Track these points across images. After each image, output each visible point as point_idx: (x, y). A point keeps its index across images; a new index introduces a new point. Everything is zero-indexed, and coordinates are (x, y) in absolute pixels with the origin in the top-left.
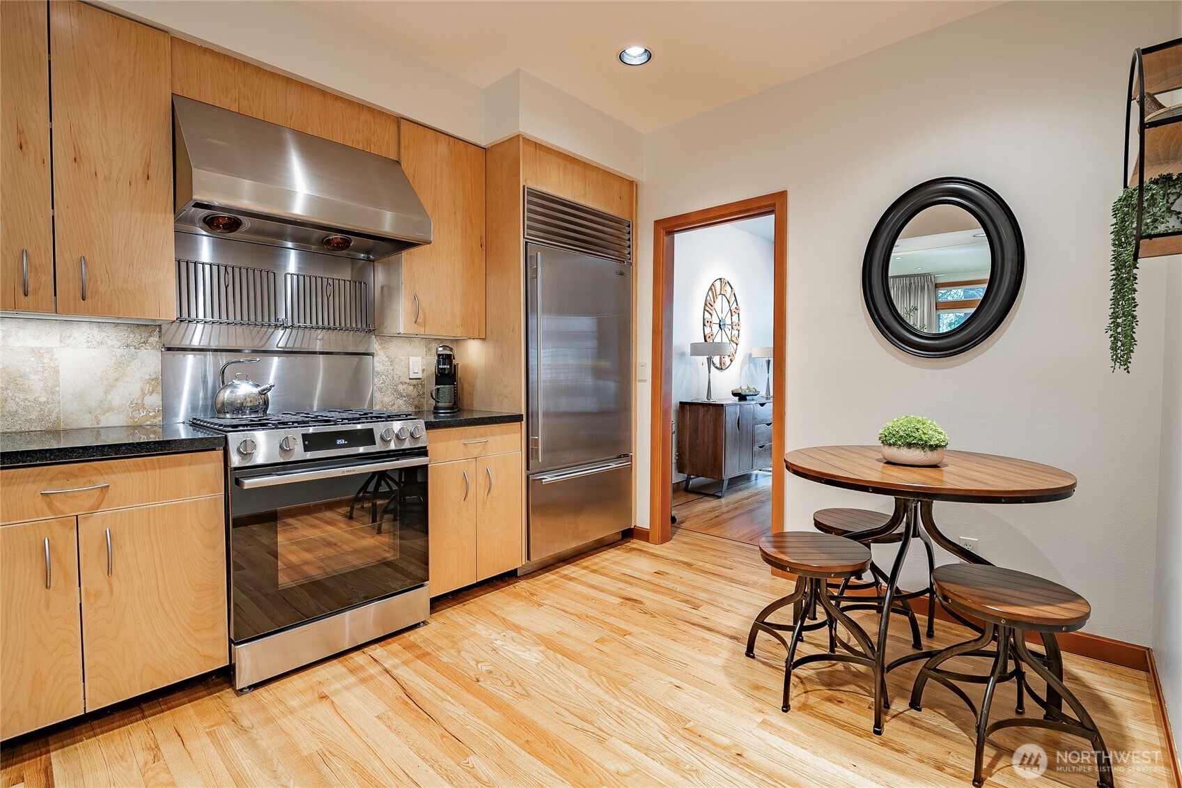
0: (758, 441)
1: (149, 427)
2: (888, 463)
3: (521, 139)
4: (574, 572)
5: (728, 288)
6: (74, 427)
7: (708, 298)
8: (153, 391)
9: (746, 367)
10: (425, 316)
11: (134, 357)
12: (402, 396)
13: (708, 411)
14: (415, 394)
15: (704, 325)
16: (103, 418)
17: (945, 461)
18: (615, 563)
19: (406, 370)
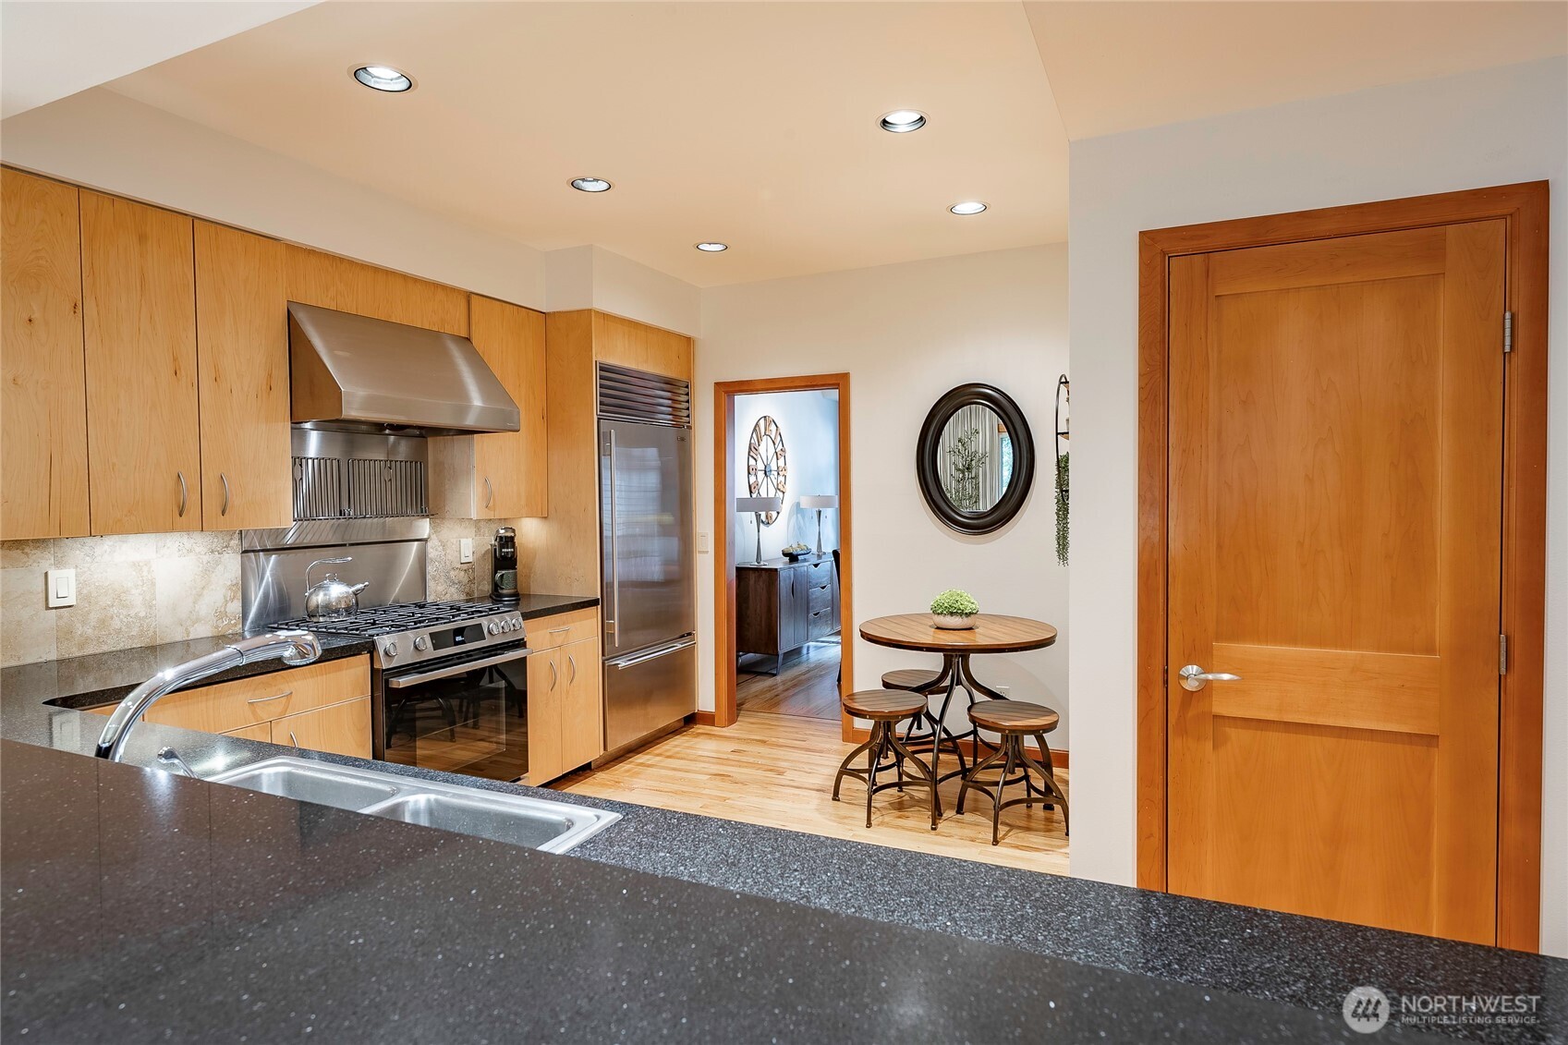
0: (813, 607)
1: (230, 636)
2: (938, 628)
3: (593, 313)
4: (649, 760)
5: (773, 427)
6: (168, 641)
7: (752, 441)
8: (234, 597)
9: (793, 520)
10: (494, 500)
11: (217, 563)
12: (454, 583)
13: (760, 576)
14: (465, 580)
15: (749, 473)
16: (191, 629)
17: (977, 623)
18: (688, 748)
19: (457, 554)
